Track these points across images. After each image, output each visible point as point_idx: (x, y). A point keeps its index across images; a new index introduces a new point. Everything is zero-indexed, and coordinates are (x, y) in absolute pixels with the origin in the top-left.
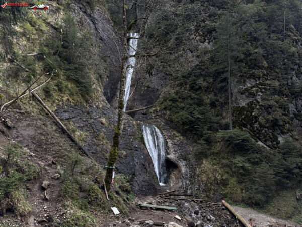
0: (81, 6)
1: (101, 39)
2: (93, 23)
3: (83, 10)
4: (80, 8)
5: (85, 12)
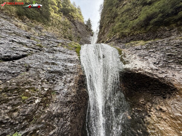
0: (68, 18)
1: (79, 32)
2: (75, 25)
3: (69, 19)
4: (68, 19)
5: (70, 20)
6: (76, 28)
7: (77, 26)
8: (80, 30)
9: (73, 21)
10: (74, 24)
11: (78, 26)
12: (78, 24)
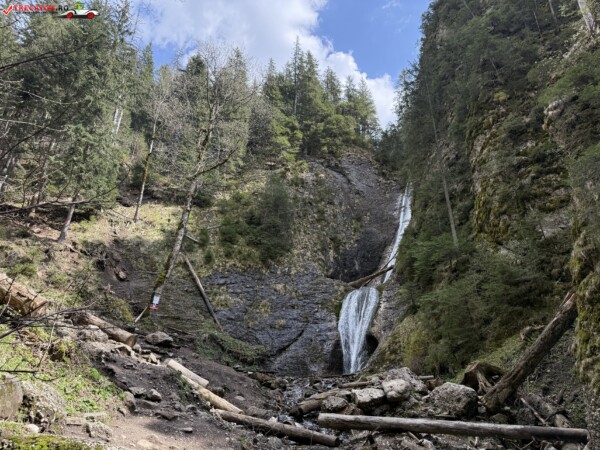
2: (344, 176)
3: (326, 164)
6: (349, 181)
7: (350, 177)
8: (360, 186)
9: (336, 165)
10: (340, 173)
11: (353, 176)
12: (352, 167)
